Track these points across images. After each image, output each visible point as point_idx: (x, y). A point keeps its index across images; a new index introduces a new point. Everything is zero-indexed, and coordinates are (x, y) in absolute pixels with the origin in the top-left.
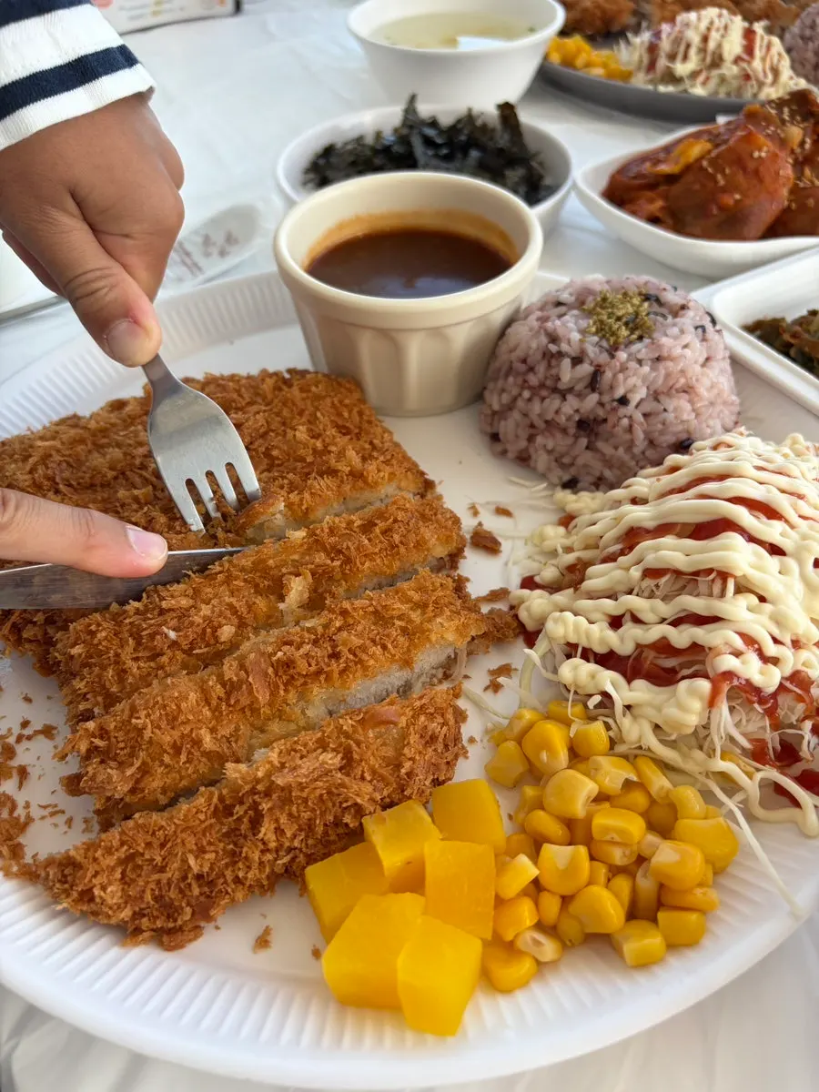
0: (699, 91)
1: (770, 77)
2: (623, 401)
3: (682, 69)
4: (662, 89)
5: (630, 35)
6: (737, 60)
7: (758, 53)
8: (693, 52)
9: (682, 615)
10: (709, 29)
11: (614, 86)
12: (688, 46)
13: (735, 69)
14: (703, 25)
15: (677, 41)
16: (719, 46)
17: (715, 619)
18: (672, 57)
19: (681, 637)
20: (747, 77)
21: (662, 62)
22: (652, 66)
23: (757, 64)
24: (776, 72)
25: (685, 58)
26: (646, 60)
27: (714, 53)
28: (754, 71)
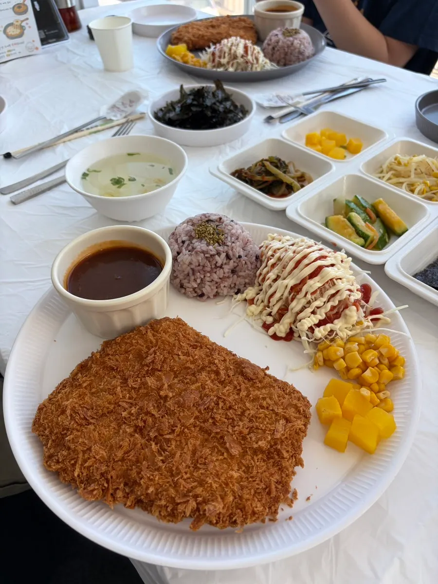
0: (231, 69)
1: (255, 61)
2: (240, 257)
3: (224, 61)
4: (219, 70)
5: (207, 49)
6: (242, 56)
7: (249, 53)
8: (226, 55)
9: (329, 297)
10: (231, 46)
11: (203, 70)
12: (225, 53)
13: (242, 60)
14: (229, 45)
15: (221, 51)
16: (235, 52)
17: (338, 292)
18: (220, 57)
19: (335, 302)
20: (247, 62)
21: (217, 59)
22: (214, 61)
23: (250, 57)
24: (257, 59)
25: (224, 57)
26: (212, 58)
27: (234, 54)
28: (249, 60)
